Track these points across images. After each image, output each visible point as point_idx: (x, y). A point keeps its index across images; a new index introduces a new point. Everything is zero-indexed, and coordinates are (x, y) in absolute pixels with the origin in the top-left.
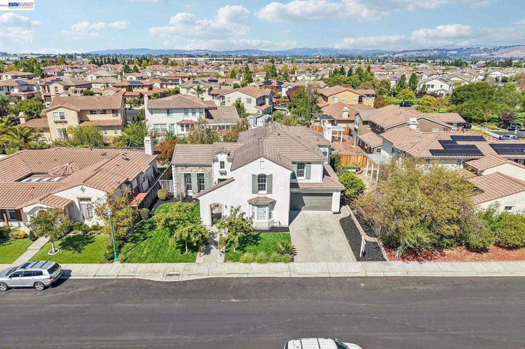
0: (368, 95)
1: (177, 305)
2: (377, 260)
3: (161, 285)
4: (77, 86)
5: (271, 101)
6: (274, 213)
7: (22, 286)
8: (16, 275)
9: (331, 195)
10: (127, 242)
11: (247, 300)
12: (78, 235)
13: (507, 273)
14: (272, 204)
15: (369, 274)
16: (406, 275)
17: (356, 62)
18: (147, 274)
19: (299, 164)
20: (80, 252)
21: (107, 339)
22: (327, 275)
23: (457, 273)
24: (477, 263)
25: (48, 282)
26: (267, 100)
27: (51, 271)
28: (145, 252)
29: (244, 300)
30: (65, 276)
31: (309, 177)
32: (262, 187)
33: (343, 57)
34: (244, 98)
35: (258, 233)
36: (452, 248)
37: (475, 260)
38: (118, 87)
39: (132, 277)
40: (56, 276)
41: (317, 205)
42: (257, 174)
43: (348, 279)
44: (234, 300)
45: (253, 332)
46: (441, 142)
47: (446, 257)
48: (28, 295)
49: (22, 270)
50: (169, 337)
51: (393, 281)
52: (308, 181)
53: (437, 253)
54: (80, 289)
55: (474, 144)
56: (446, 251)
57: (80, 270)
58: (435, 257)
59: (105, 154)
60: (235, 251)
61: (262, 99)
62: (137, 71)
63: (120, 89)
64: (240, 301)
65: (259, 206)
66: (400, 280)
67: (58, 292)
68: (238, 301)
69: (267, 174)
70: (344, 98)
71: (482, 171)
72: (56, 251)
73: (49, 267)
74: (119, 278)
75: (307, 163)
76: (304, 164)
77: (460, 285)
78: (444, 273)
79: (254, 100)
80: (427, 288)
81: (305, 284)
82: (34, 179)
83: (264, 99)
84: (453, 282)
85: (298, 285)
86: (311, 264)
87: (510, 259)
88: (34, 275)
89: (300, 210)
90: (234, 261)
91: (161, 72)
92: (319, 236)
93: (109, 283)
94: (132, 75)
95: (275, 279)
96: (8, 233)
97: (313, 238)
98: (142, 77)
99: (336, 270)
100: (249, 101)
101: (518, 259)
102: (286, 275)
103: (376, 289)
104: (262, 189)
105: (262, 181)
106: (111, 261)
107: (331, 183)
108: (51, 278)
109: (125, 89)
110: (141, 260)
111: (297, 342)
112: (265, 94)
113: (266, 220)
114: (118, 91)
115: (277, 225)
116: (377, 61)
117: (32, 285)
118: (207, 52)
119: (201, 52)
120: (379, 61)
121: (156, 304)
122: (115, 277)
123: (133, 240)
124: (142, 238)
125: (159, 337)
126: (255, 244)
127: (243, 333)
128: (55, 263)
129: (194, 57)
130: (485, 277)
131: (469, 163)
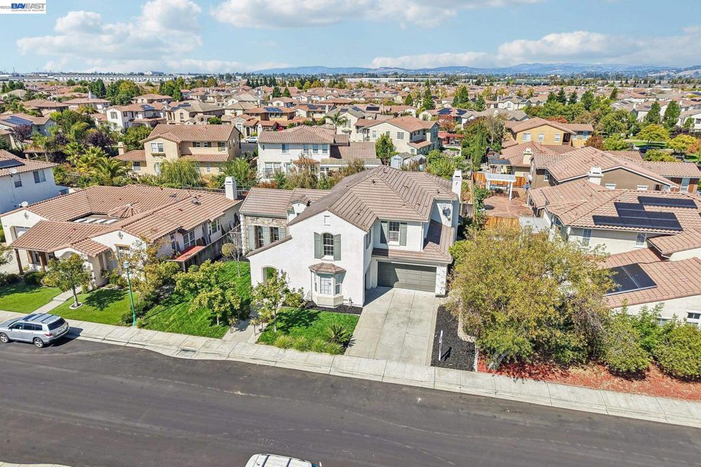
0: (580, 133)
1: (170, 387)
2: (461, 368)
3: (167, 361)
4: (205, 113)
5: (435, 136)
6: (343, 286)
7: (22, 340)
8: (17, 327)
9: (434, 270)
10: (159, 304)
11: (255, 395)
12: (112, 290)
13: (660, 416)
14: (340, 275)
15: (439, 386)
16: (493, 396)
17: (607, 83)
18: (159, 346)
19: (391, 223)
20: (102, 310)
21: (73, 414)
22: (379, 379)
23: (574, 404)
24: (616, 393)
25: (47, 340)
26: (428, 135)
27: (52, 327)
28: (171, 319)
29: (251, 395)
30: (72, 334)
31: (404, 243)
32: (329, 251)
33: (592, 77)
34: (393, 131)
35: (316, 311)
36: (585, 366)
37: (617, 390)
38: (252, 114)
39: (141, 347)
40: (57, 334)
41: (416, 282)
42: (321, 232)
43: (404, 389)
44: (239, 393)
45: (237, 437)
46: (618, 205)
47: (569, 379)
48: (25, 351)
49: (23, 321)
50: (138, 425)
51: (468, 401)
52: (402, 248)
53: (557, 371)
54: (80, 353)
55: (673, 212)
56: (573, 370)
57: (93, 331)
58: (550, 376)
59: (174, 196)
60: (275, 331)
61: (421, 133)
62: (288, 95)
63: (253, 117)
64: (246, 394)
65: (322, 276)
66: (479, 401)
67: (57, 352)
68: (244, 394)
69: (334, 234)
70: (541, 136)
71: (670, 255)
72: (78, 305)
73: (51, 322)
74: (128, 345)
75: (402, 223)
76: (398, 224)
77: (568, 422)
78: (553, 401)
79: (407, 135)
80: (512, 418)
81: (342, 386)
82: (90, 219)
83: (424, 134)
84: (560, 416)
85: (332, 386)
86: (364, 361)
87: (677, 395)
88: (33, 329)
89: (392, 287)
90: (268, 344)
91: (320, 97)
92: (398, 325)
93: (113, 350)
94: (279, 100)
95: (307, 374)
96: (41, 278)
97: (388, 326)
98: (292, 103)
99: (394, 374)
100: (400, 136)
101: (692, 397)
102: (324, 370)
103: (434, 408)
104: (329, 253)
105: (328, 243)
106: (129, 324)
107: (435, 253)
108: (51, 335)
109: (260, 117)
110: (162, 328)
111: (261, 458)
112: (427, 128)
113: (332, 295)
114: (249, 120)
115: (347, 303)
116: (643, 82)
117: (31, 341)
118: (396, 70)
119: (389, 70)
120: (645, 82)
121: (146, 383)
122: (123, 344)
123: (167, 302)
124: (177, 302)
125: (127, 423)
126: (307, 325)
127: (224, 436)
128: (60, 317)
129: (377, 77)
130: (618, 417)
131: (655, 241)
